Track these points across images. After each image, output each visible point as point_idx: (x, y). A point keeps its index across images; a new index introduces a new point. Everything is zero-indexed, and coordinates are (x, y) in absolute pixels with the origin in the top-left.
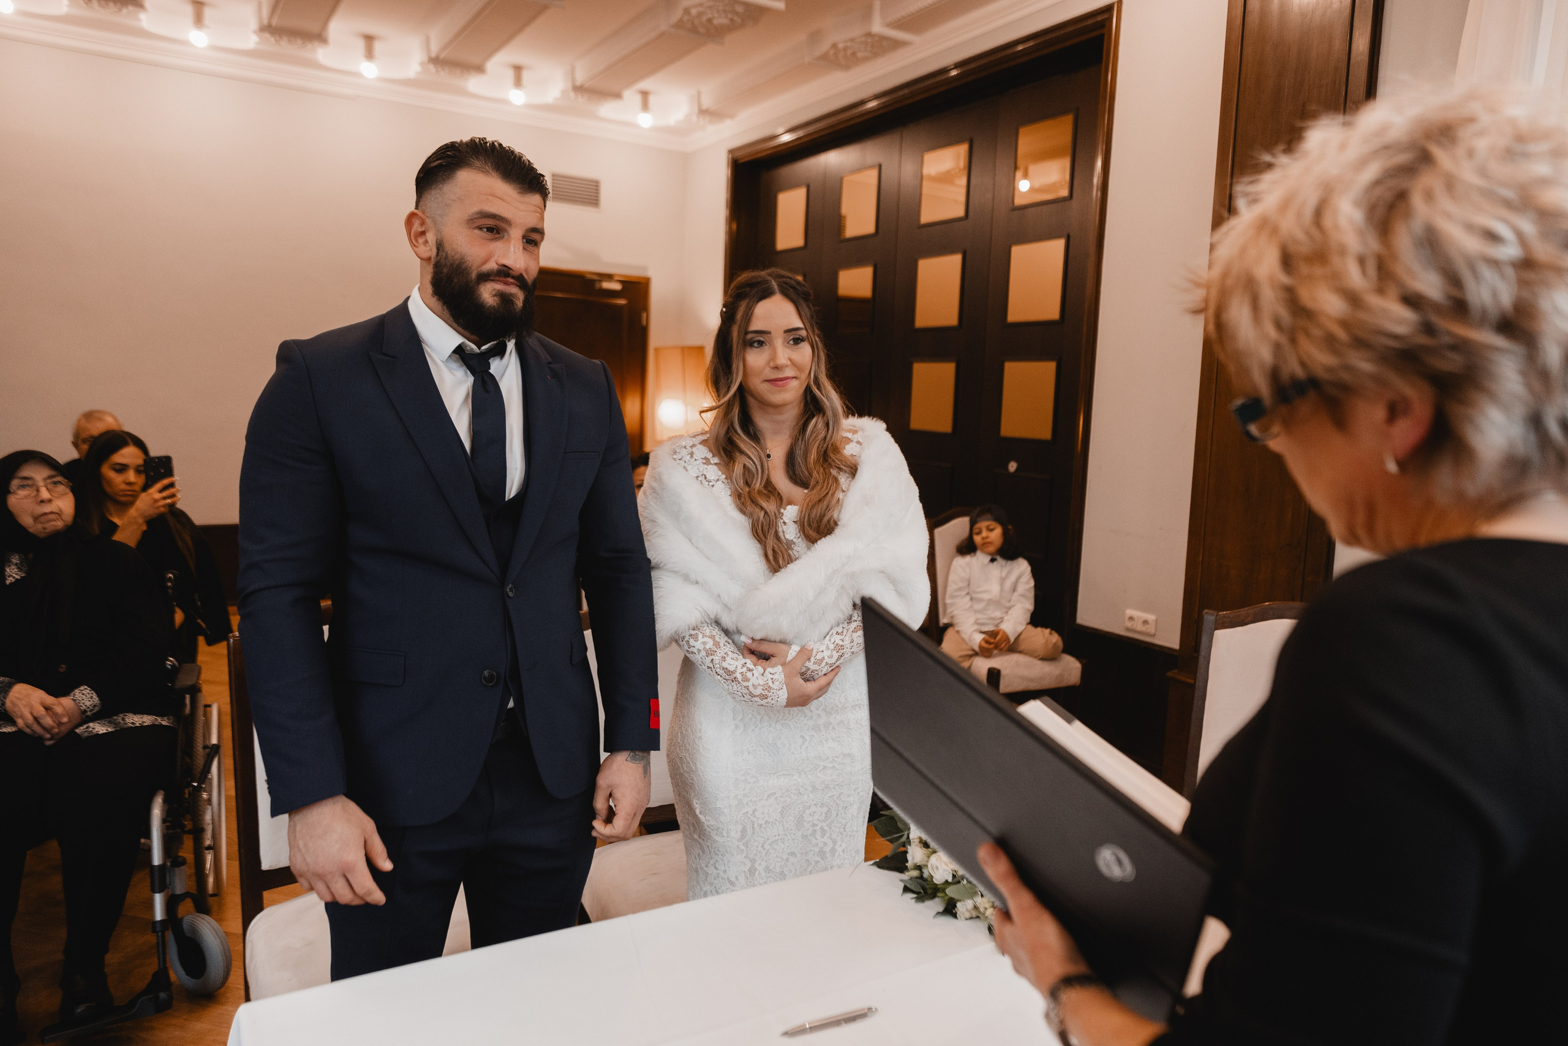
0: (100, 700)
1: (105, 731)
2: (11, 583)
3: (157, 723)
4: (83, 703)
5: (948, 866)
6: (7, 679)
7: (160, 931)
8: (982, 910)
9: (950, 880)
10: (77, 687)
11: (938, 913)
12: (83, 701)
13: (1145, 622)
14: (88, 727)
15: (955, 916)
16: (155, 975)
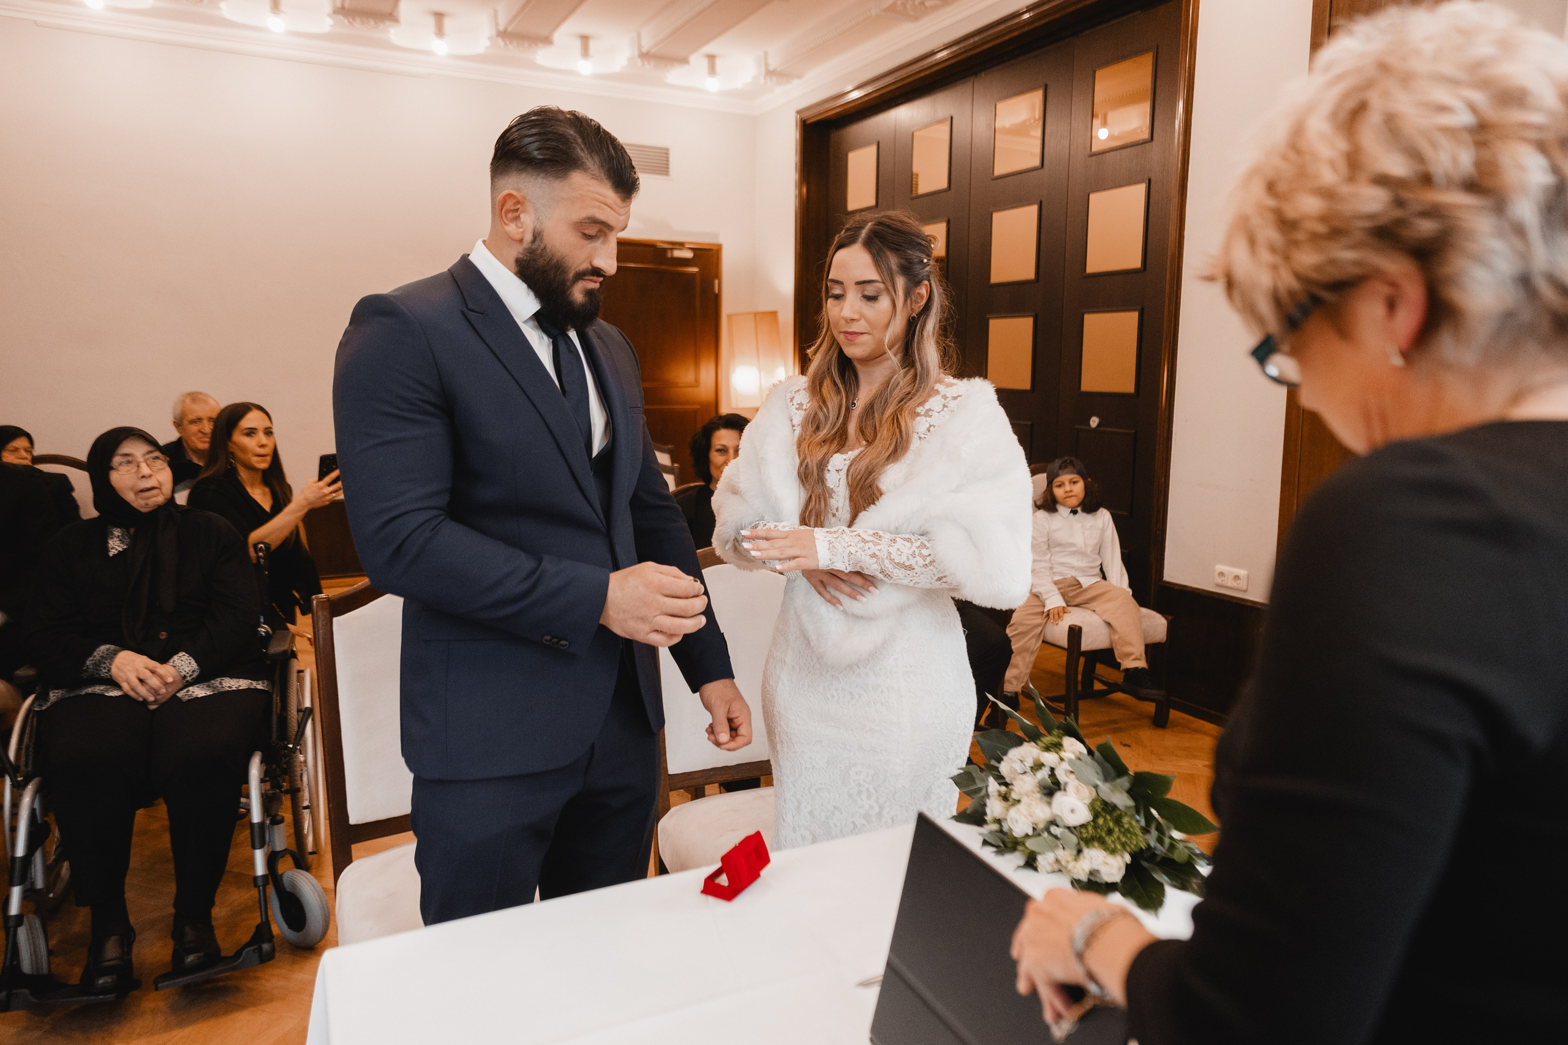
0: (198, 665)
1: (204, 695)
2: (114, 555)
3: (252, 687)
4: (183, 669)
5: (1027, 818)
6: (112, 647)
7: (262, 886)
8: (1064, 863)
9: (1030, 832)
10: (176, 653)
11: (1019, 867)
12: (182, 667)
13: (1237, 577)
14: (188, 691)
15: (1035, 869)
16: (258, 927)
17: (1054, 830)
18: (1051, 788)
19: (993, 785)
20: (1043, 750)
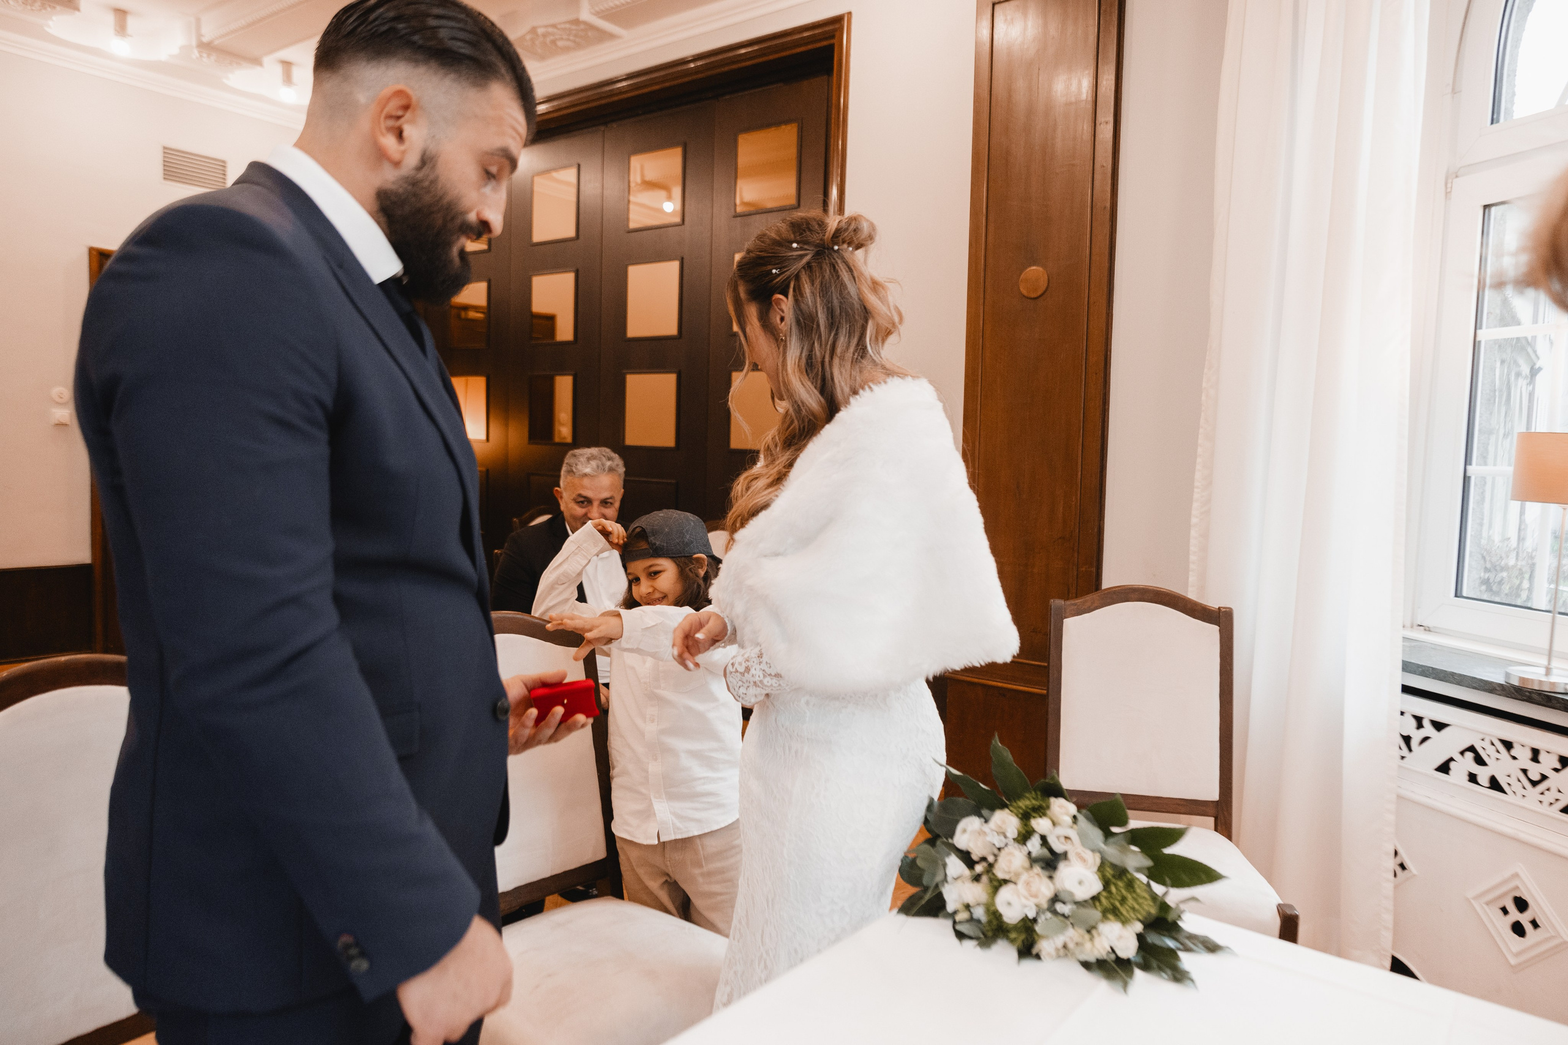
8: (1072, 945)
15: (1038, 957)
17: (1059, 907)
18: (1051, 861)
19: (954, 866)
20: (1026, 817)
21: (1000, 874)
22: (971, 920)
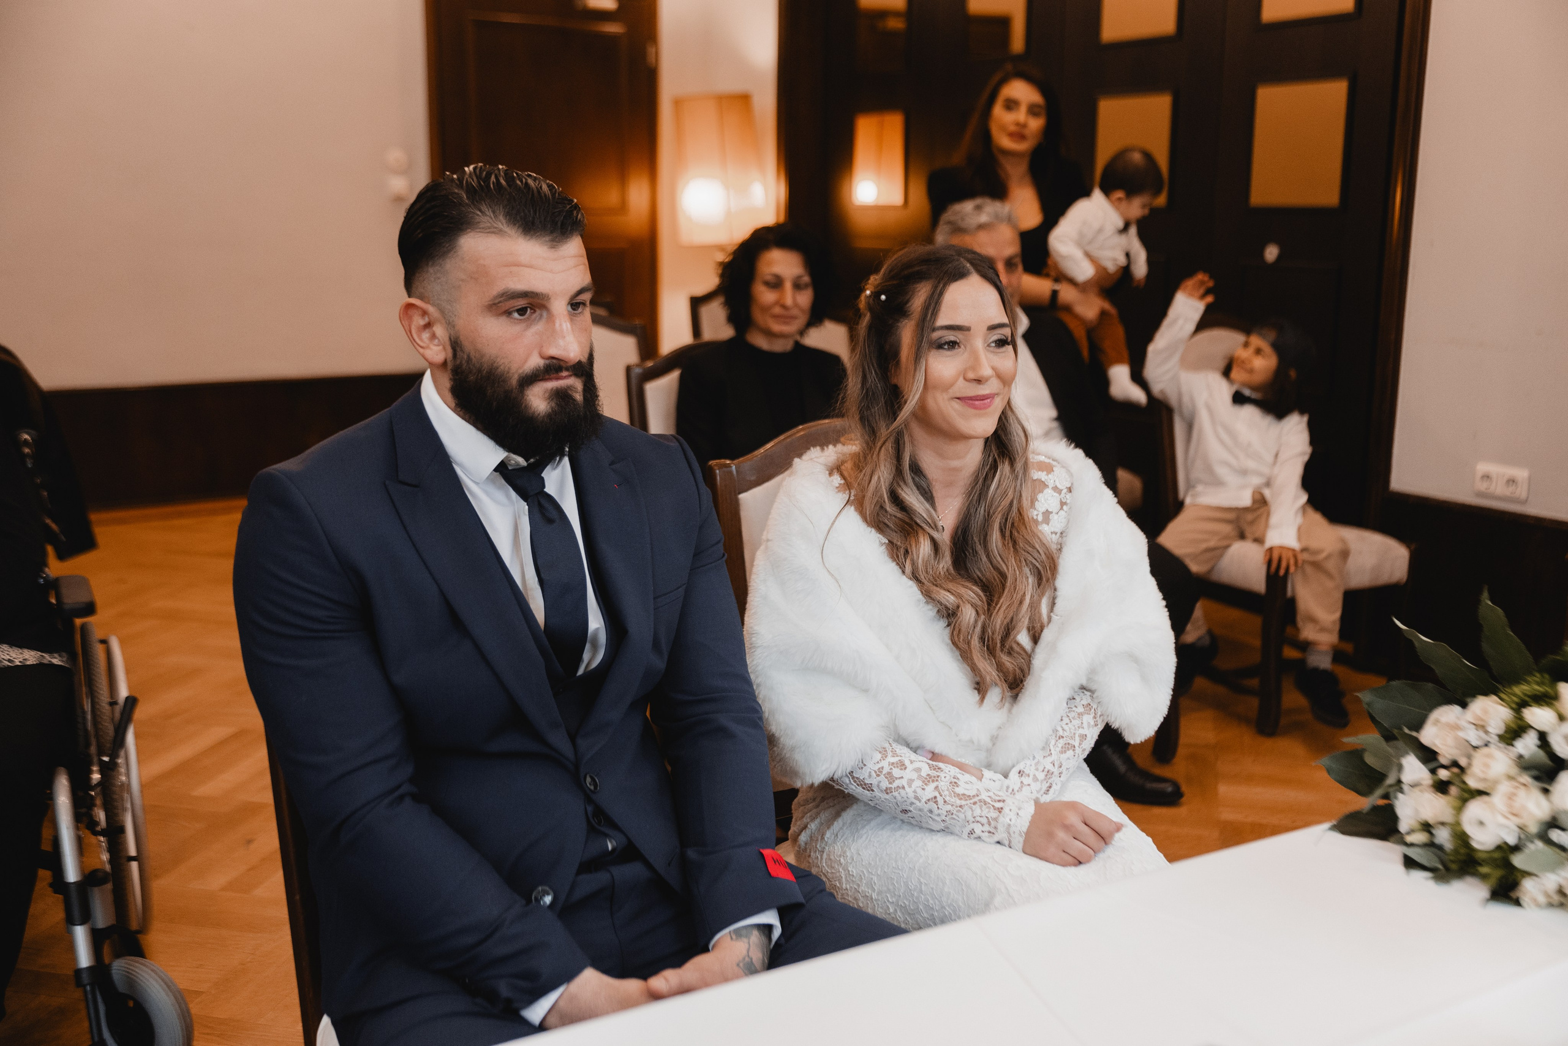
3: (45, 661)
5: (1507, 818)
7: (89, 984)
11: (1477, 899)
13: (1512, 481)
15: (1515, 901)
17: (1555, 835)
18: (1549, 769)
19: (1413, 769)
20: (1520, 706)
21: (1473, 783)
22: (1431, 845)
